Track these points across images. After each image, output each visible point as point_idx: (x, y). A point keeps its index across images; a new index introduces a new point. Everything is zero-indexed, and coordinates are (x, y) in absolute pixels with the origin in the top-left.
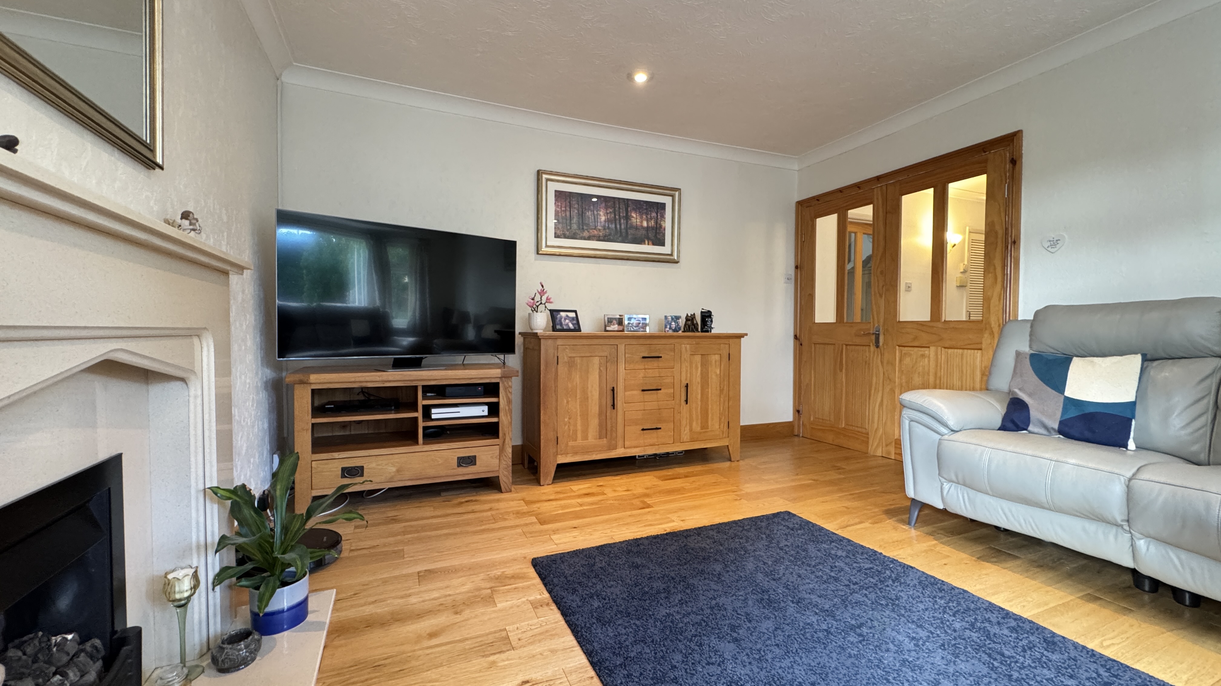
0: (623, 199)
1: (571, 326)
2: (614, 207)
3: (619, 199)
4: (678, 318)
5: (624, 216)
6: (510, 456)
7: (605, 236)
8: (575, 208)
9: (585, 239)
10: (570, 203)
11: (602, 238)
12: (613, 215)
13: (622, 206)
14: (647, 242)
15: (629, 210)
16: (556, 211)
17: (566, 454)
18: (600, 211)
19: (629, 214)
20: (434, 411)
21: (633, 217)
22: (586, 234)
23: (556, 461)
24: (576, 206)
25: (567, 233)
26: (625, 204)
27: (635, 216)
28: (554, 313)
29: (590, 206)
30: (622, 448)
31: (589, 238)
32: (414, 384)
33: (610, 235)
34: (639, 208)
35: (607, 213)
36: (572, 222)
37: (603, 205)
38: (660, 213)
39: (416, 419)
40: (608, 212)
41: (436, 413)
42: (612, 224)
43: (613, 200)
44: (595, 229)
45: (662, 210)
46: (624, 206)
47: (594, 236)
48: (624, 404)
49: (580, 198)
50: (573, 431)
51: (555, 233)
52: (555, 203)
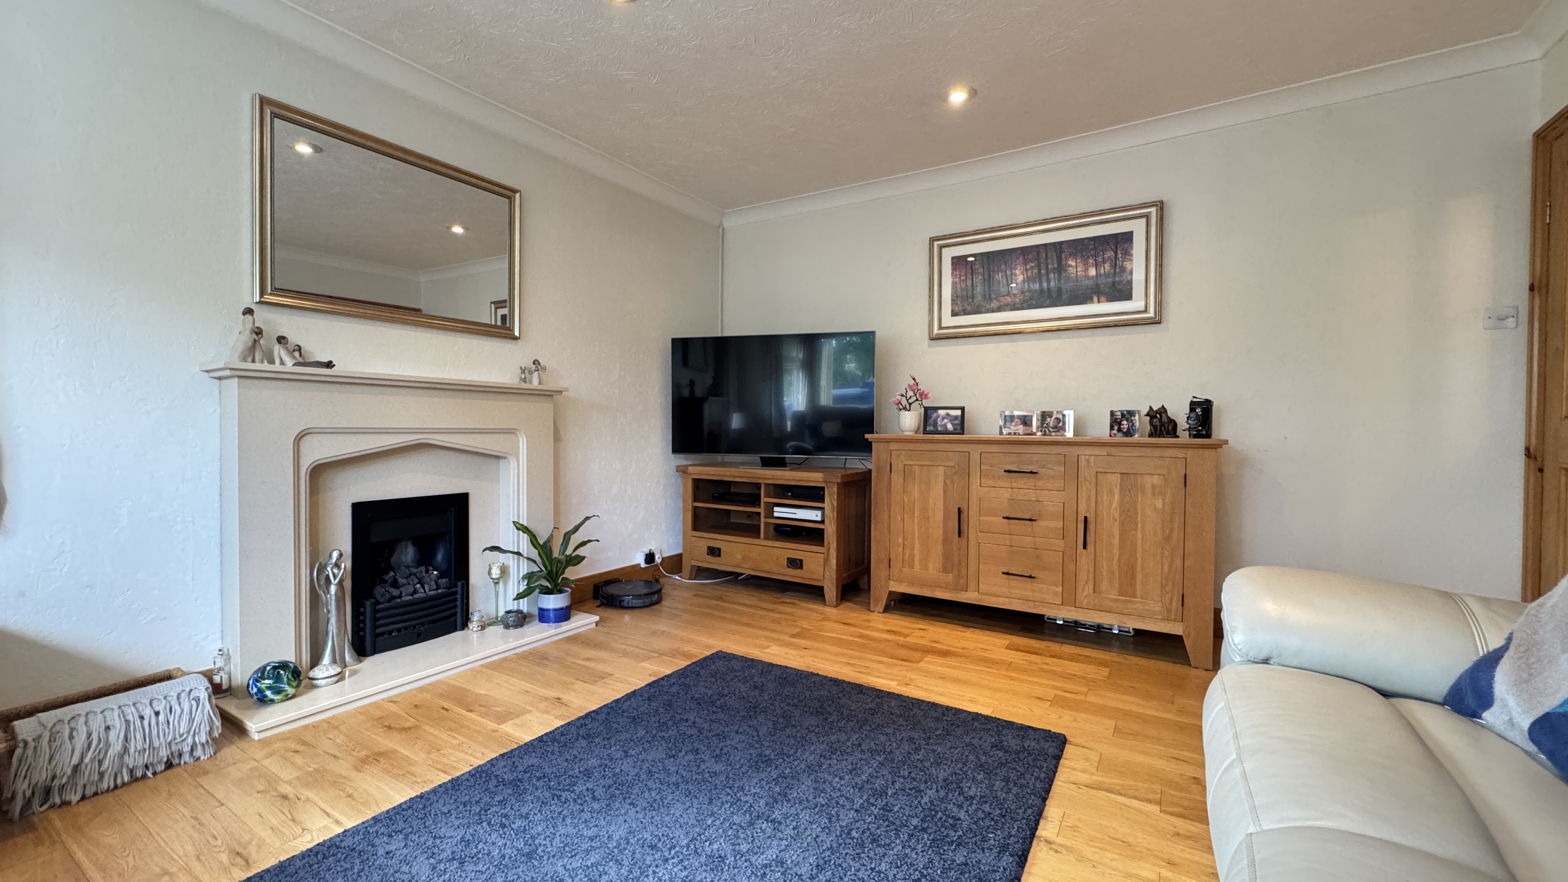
0: (1054, 244)
1: (950, 427)
2: (1038, 260)
3: (1046, 245)
4: (1131, 413)
5: (1054, 269)
6: (834, 567)
7: (1024, 302)
8: (978, 273)
9: (993, 311)
10: (972, 268)
11: (1019, 306)
12: (1036, 271)
13: (1052, 254)
14: (1095, 299)
15: (1063, 256)
16: (953, 283)
17: (901, 581)
18: (1016, 269)
19: (1064, 263)
20: (776, 509)
21: (1071, 266)
22: (994, 304)
23: (888, 588)
24: (981, 270)
25: (969, 308)
26: (1056, 251)
27: (1073, 264)
28: (928, 412)
29: (1000, 266)
30: (975, 591)
31: (999, 309)
32: (759, 481)
33: (1031, 299)
34: (1082, 251)
35: (1027, 270)
36: (975, 292)
37: (1021, 259)
38: (1122, 249)
39: (759, 514)
40: (1028, 267)
41: (779, 512)
42: (1034, 282)
43: (1036, 249)
44: (1008, 295)
45: (1126, 243)
46: (1054, 254)
47: (1006, 305)
48: (979, 533)
49: (985, 260)
50: (909, 555)
51: (952, 311)
52: (952, 273)
